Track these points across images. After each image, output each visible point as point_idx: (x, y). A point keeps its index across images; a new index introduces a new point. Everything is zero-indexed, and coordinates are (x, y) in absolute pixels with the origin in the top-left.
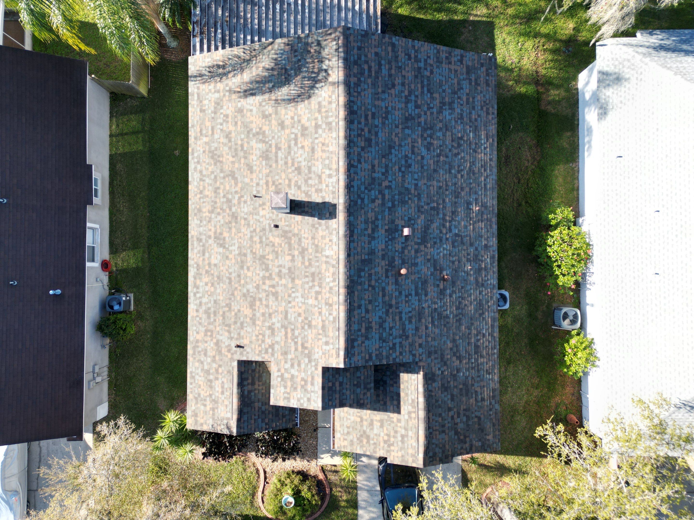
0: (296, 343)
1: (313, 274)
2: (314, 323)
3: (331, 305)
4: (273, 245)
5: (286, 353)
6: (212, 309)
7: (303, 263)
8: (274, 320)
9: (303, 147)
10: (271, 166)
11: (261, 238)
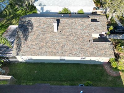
0: (87, 28)
1: (71, 24)
2: (82, 24)
3: (78, 20)
4: (65, 33)
5: (90, 30)
6: (81, 49)
7: (69, 26)
8: (82, 33)
9: (43, 26)
10: (46, 33)
11: (63, 36)
